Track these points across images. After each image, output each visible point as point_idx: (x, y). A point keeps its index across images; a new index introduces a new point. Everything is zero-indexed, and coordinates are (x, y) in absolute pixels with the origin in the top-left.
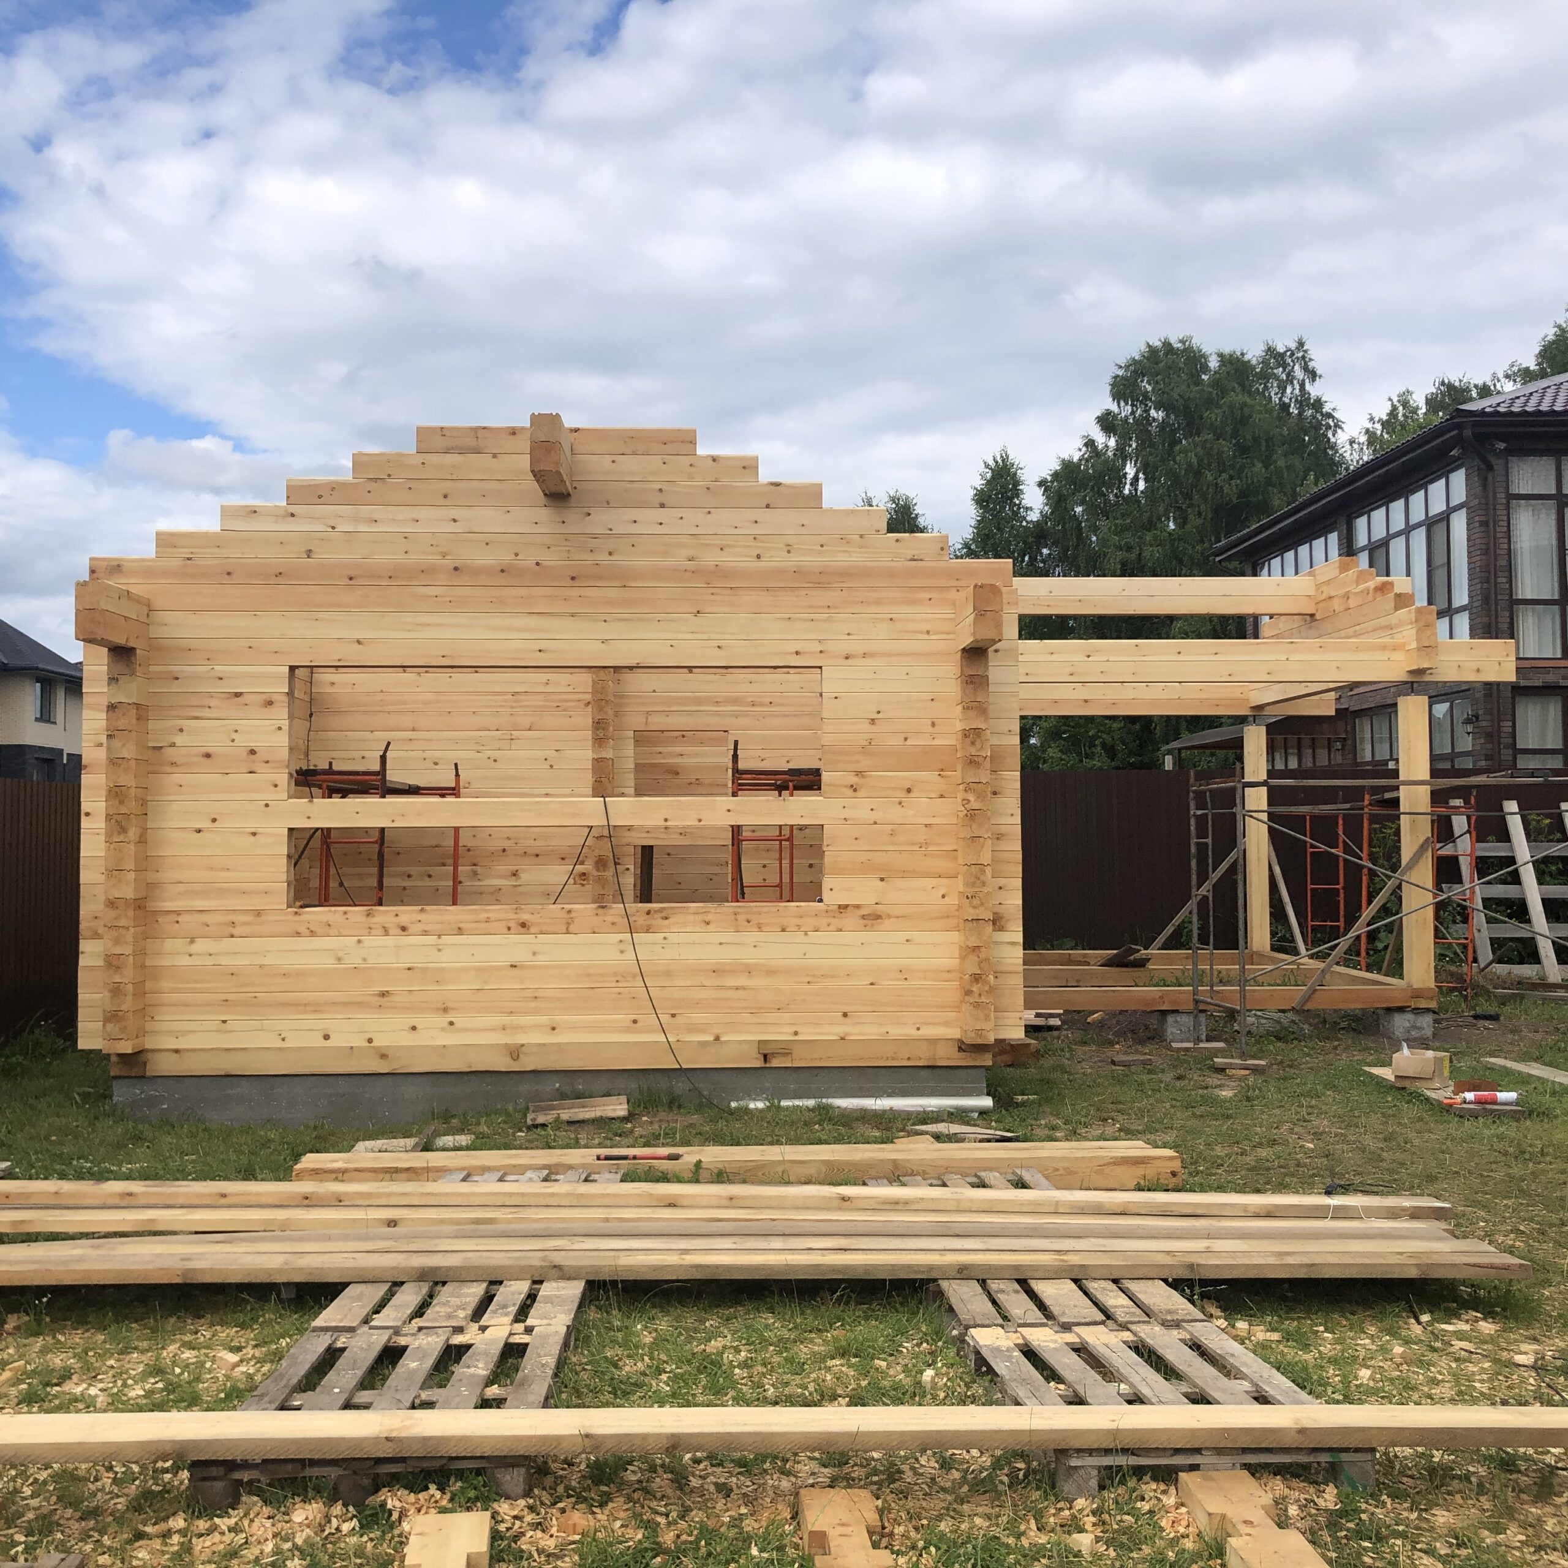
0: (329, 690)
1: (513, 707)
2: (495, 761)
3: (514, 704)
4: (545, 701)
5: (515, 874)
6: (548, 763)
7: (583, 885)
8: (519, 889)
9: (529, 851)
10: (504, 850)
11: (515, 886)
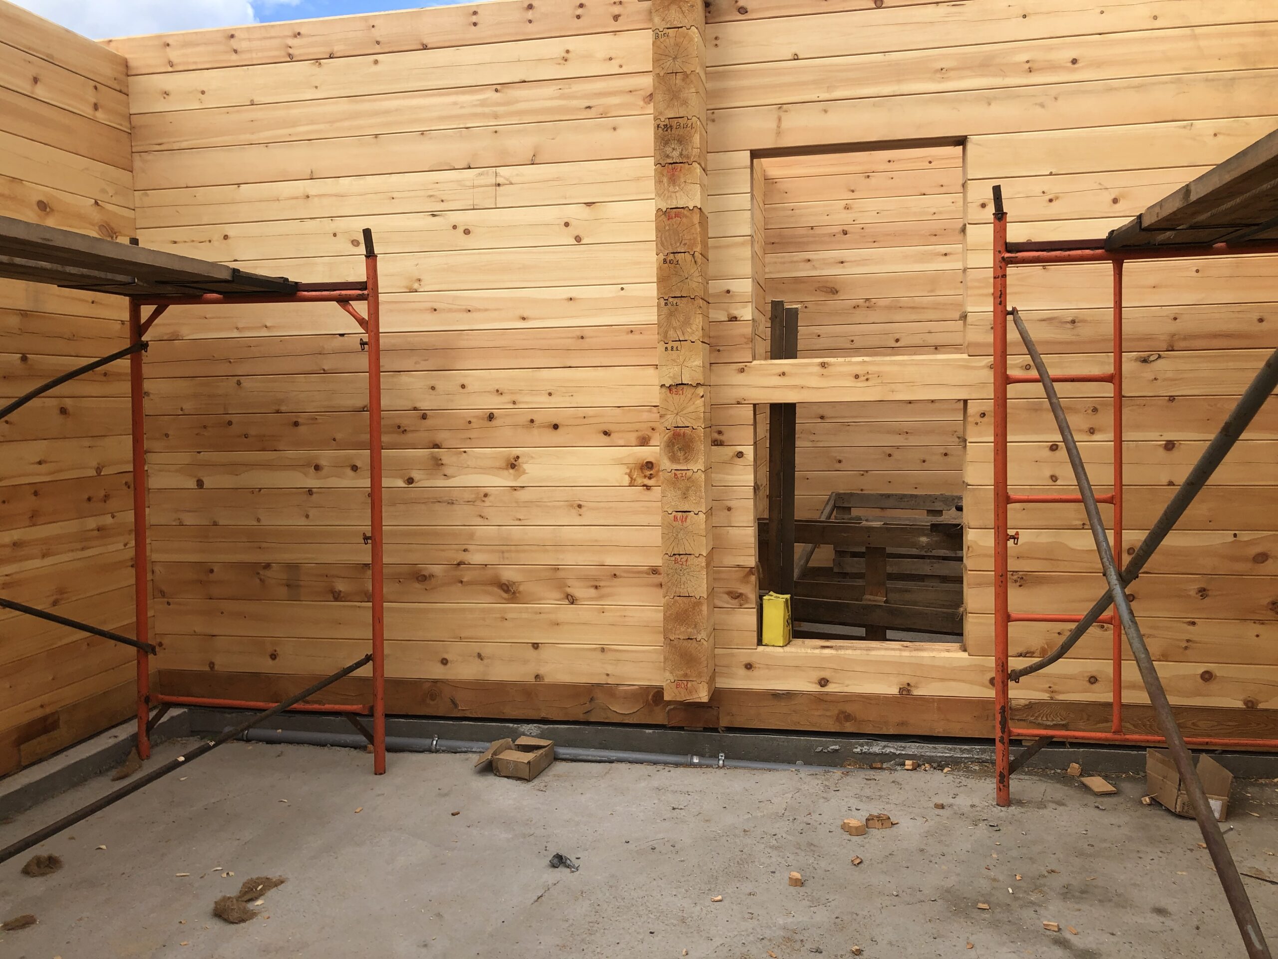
0: (161, 106)
1: (496, 116)
2: (467, 232)
3: (500, 109)
4: (562, 97)
5: (513, 464)
6: (573, 231)
7: (648, 487)
8: (522, 495)
9: (539, 418)
10: (491, 417)
11: (514, 488)
